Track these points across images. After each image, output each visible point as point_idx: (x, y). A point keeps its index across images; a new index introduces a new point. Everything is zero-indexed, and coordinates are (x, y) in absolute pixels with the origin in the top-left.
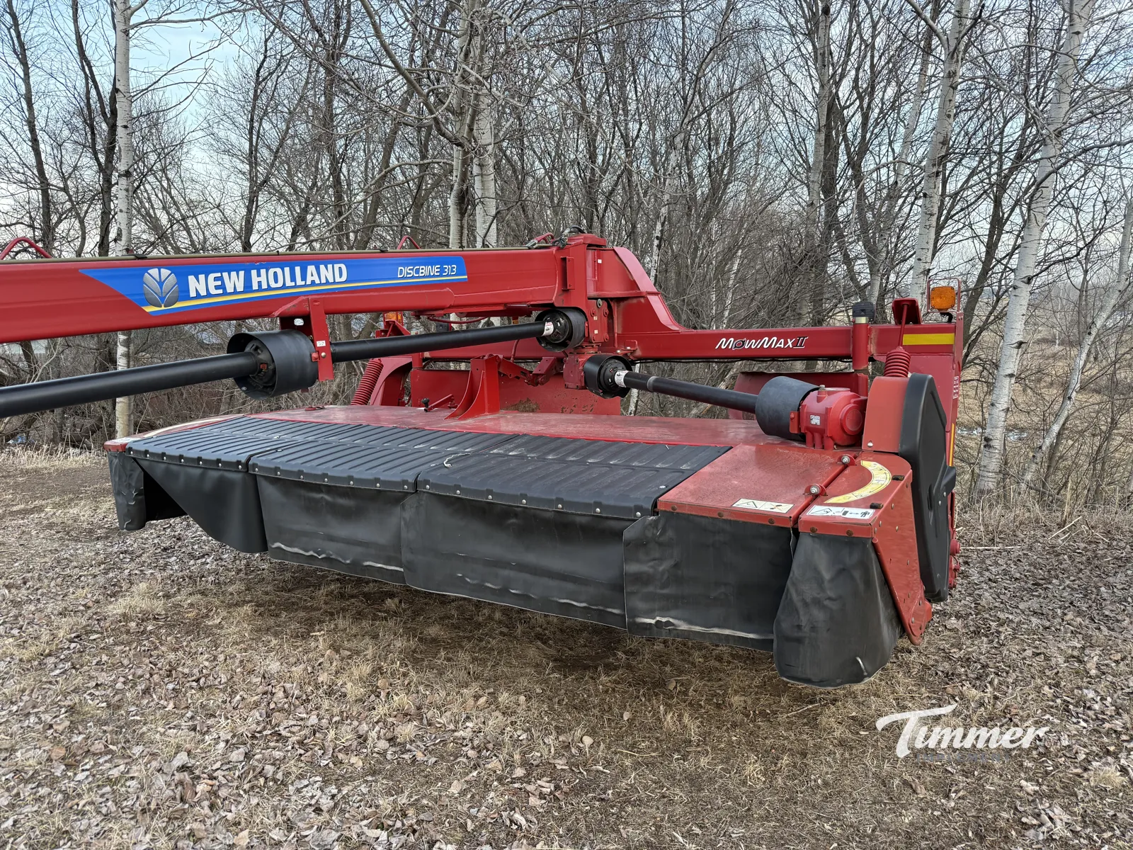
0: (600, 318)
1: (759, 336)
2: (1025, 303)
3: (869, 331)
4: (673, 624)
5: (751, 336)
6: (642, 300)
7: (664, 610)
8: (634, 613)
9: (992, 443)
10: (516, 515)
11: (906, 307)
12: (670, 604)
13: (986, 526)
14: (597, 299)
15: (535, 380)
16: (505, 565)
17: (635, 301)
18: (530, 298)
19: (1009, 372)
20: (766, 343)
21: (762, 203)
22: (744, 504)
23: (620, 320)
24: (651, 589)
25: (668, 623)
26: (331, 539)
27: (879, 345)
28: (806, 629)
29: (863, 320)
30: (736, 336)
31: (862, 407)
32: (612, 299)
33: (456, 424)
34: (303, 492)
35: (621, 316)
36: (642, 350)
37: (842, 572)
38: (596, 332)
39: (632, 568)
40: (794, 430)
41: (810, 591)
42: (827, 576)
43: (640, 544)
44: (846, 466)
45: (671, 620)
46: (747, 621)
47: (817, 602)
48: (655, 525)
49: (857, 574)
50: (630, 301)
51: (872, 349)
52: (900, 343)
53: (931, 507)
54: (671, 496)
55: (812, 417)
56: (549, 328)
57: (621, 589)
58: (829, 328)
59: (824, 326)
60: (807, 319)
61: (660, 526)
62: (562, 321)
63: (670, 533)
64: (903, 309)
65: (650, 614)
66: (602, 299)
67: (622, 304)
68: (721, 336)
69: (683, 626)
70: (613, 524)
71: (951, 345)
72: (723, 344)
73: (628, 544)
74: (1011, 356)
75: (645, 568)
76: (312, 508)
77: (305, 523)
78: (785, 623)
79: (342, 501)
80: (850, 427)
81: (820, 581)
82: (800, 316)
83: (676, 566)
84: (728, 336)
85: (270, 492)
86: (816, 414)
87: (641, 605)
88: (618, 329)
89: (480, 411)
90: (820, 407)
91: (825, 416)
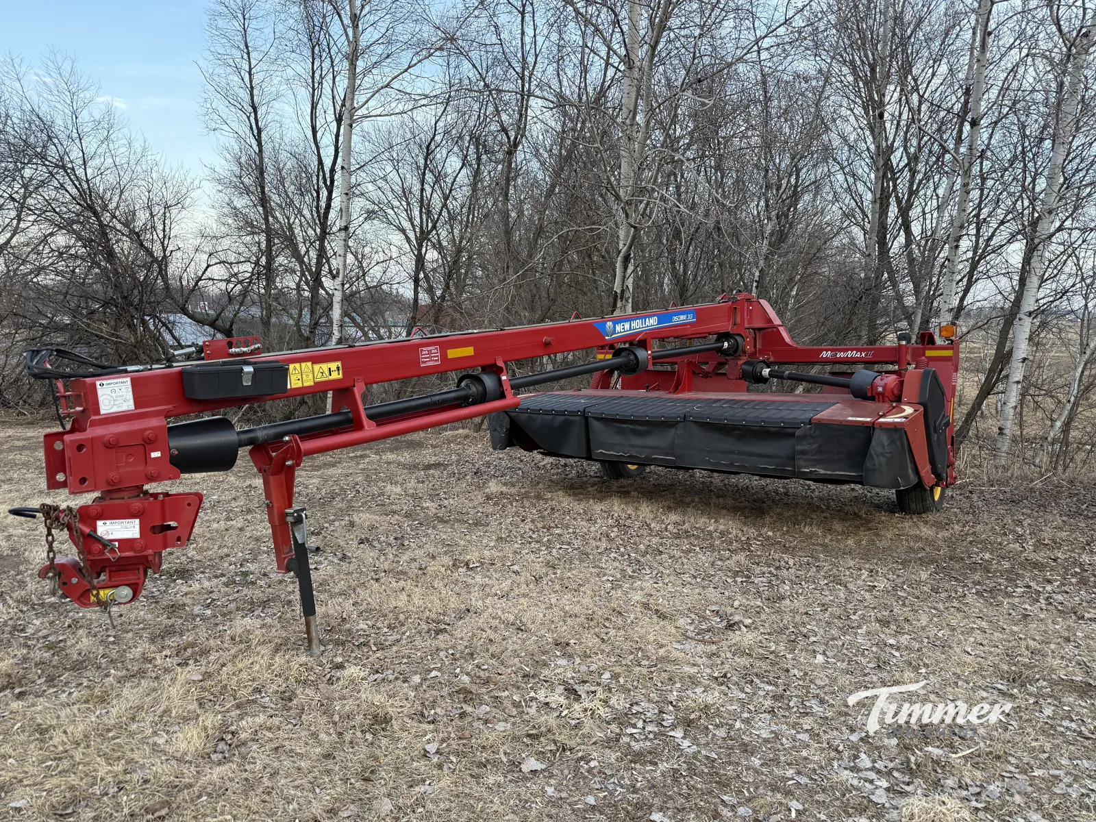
0: (750, 339)
1: (846, 350)
2: (1028, 330)
3: (907, 349)
4: (817, 472)
5: (840, 351)
6: (775, 330)
7: (813, 466)
8: (800, 467)
9: (1005, 432)
10: (739, 429)
11: (927, 336)
12: (817, 463)
13: (989, 478)
14: (749, 329)
15: (706, 375)
16: (732, 452)
17: (770, 330)
19: (1016, 379)
20: (849, 354)
21: (821, 238)
22: (850, 419)
23: (760, 340)
24: (807, 457)
26: (633, 446)
27: (912, 356)
28: (877, 466)
29: (904, 343)
30: (832, 350)
31: (902, 383)
32: (757, 329)
33: (674, 396)
34: (616, 424)
36: (777, 357)
37: (892, 442)
38: (748, 348)
39: (799, 448)
40: (869, 394)
41: (879, 450)
42: (886, 443)
43: (804, 437)
44: (894, 408)
45: (817, 469)
46: (851, 468)
47: (882, 454)
48: (810, 429)
49: (898, 443)
50: (767, 330)
51: (909, 358)
52: (924, 354)
53: (935, 432)
54: (818, 416)
55: (878, 388)
56: (726, 345)
57: (794, 459)
58: (882, 346)
59: (877, 345)
60: (865, 339)
61: (812, 429)
62: (733, 342)
63: (817, 432)
64: (925, 337)
65: (807, 467)
66: (752, 329)
67: (762, 331)
68: (823, 350)
69: (822, 472)
70: (790, 431)
71: (951, 357)
72: (824, 354)
73: (798, 437)
74: (1017, 368)
75: (806, 448)
76: (621, 432)
77: (617, 439)
78: (868, 464)
79: (639, 428)
80: (896, 392)
81: (883, 446)
82: (860, 337)
83: (820, 446)
84: (827, 351)
85: (595, 425)
86: (880, 387)
87: (802, 463)
88: (758, 345)
89: (683, 391)
90: (882, 383)
91: (884, 387)
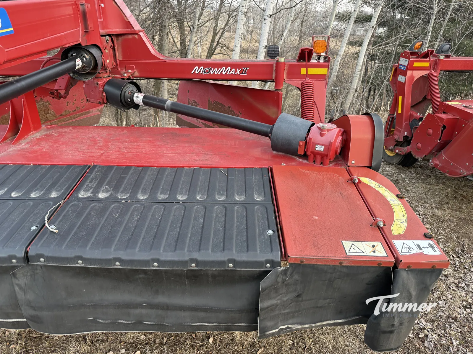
0: (109, 50)
1: (220, 67)
2: (268, 27)
3: (284, 66)
4: (290, 328)
5: (215, 66)
6: (136, 36)
7: (284, 322)
8: (264, 330)
10: (145, 273)
11: (306, 53)
12: (290, 316)
14: (105, 36)
17: (130, 37)
18: (65, 42)
22: (350, 248)
23: (120, 50)
25: (288, 328)
27: (288, 74)
30: (205, 65)
32: (113, 35)
35: (120, 47)
36: (139, 72)
38: (108, 61)
40: (300, 151)
43: (273, 288)
45: (289, 326)
48: (284, 273)
50: (126, 37)
55: (317, 146)
56: (79, 63)
61: (288, 274)
62: (87, 57)
63: (296, 278)
64: (305, 54)
65: (276, 326)
66: (108, 35)
67: (120, 38)
68: (195, 65)
69: (297, 327)
70: (244, 272)
71: (325, 75)
73: (264, 291)
75: (274, 302)
84: (200, 65)
86: (320, 145)
87: (269, 324)
88: (119, 57)
90: (324, 140)
91: (328, 147)
